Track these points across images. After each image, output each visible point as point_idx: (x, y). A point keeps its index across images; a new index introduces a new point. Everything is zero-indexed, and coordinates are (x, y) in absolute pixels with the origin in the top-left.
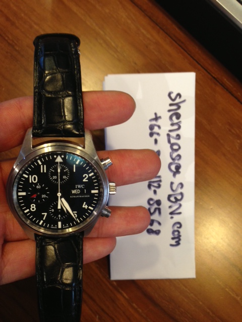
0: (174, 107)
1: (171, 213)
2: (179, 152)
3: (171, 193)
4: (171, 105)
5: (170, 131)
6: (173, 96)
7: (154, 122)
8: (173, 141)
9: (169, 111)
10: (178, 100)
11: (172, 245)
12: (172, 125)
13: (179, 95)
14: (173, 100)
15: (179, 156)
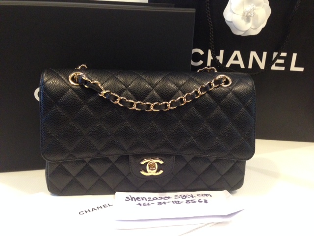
0: (133, 199)
1: (193, 197)
2: (158, 197)
3: (181, 198)
4: (132, 200)
5: (146, 200)
6: (127, 199)
7: (142, 205)
8: (152, 199)
9: (135, 201)
10: (130, 198)
11: (211, 196)
12: (143, 200)
13: (127, 198)
14: (130, 199)
15: (160, 197)
